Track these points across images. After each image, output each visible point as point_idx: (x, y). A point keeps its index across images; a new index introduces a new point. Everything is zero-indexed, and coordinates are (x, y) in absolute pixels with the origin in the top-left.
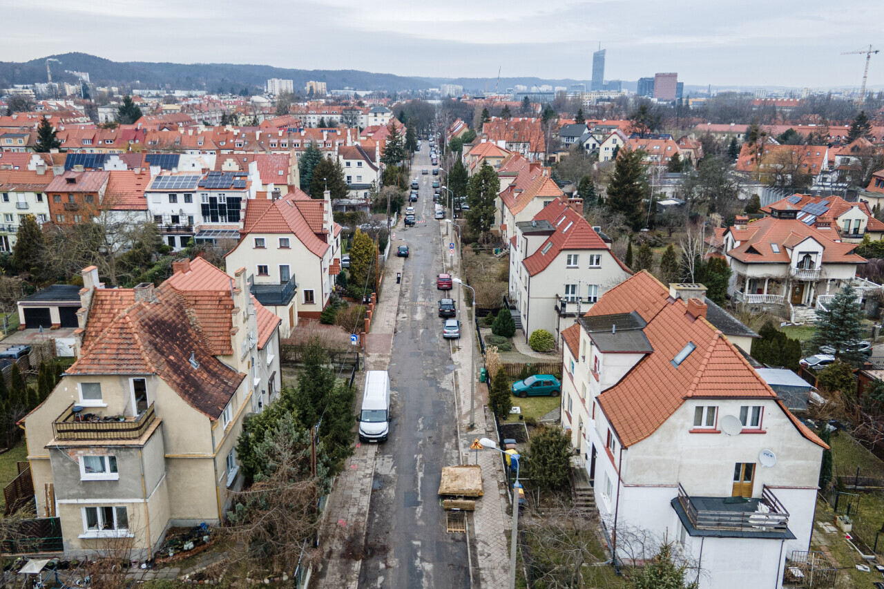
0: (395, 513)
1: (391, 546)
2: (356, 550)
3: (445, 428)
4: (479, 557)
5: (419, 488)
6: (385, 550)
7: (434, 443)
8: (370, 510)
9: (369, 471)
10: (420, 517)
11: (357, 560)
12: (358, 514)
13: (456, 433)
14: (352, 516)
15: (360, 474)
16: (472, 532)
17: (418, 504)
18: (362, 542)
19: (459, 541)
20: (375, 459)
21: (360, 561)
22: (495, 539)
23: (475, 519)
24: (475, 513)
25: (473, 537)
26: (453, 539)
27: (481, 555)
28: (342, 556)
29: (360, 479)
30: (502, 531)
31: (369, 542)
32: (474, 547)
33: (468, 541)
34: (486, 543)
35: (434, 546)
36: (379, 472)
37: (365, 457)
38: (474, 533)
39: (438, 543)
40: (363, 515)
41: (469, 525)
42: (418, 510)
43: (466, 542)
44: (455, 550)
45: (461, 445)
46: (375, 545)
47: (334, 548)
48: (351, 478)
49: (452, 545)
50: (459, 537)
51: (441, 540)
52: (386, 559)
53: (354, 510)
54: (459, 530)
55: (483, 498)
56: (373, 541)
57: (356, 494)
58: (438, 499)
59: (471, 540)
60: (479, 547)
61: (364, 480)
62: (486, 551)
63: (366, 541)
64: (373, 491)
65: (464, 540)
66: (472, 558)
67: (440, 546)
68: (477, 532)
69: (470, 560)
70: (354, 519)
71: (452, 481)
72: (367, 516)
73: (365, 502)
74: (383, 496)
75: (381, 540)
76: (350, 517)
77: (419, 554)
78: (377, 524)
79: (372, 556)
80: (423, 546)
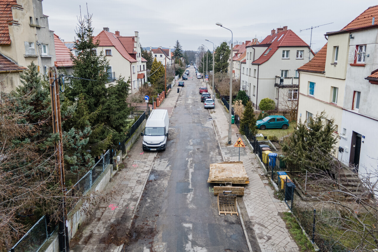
0: (166, 198)
1: (160, 228)
2: (119, 233)
3: (209, 144)
4: (259, 241)
5: (190, 180)
6: (152, 232)
7: (202, 152)
8: (142, 196)
9: (147, 169)
10: (191, 201)
11: (118, 245)
12: (131, 199)
13: (218, 147)
14: (124, 201)
15: (139, 170)
16: (245, 214)
17: (189, 191)
18: (129, 225)
19: (233, 223)
20: (154, 161)
21: (122, 246)
22: (271, 221)
23: (246, 204)
24: (244, 198)
25: (247, 219)
26: (226, 221)
27: (261, 238)
28: (103, 240)
29: (138, 174)
30: (276, 214)
31: (136, 225)
32: (250, 230)
33: (243, 223)
34: (262, 225)
35: (207, 229)
36: (156, 169)
37: (146, 160)
38: (247, 216)
39: (210, 225)
40: (136, 200)
41: (241, 208)
42: (189, 195)
43: (241, 224)
44: (230, 232)
45: (223, 153)
46: (143, 228)
47: (96, 232)
48: (130, 173)
49: (226, 227)
50: (233, 219)
51: (213, 222)
52: (152, 243)
53: (127, 196)
54: (231, 212)
55: (249, 187)
56: (141, 224)
57: (132, 184)
58: (208, 187)
59: (246, 222)
60: (257, 229)
61: (142, 174)
62: (264, 233)
63: (133, 224)
64: (149, 181)
65: (239, 222)
66: (251, 242)
67: (213, 228)
68: (250, 214)
69: (249, 244)
70: (125, 204)
71: (219, 172)
72: (139, 201)
73: (139, 190)
74: (157, 185)
75: (150, 223)
76: (122, 202)
77: (190, 237)
78: (148, 207)
79: (136, 240)
80: (195, 228)
